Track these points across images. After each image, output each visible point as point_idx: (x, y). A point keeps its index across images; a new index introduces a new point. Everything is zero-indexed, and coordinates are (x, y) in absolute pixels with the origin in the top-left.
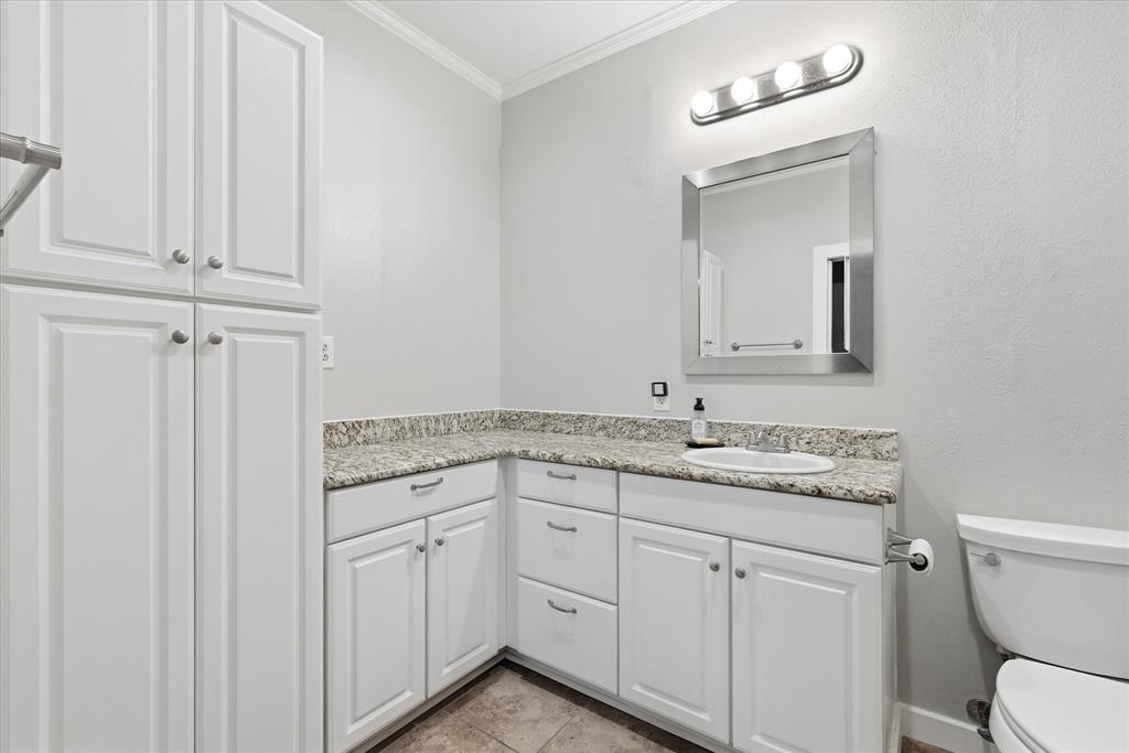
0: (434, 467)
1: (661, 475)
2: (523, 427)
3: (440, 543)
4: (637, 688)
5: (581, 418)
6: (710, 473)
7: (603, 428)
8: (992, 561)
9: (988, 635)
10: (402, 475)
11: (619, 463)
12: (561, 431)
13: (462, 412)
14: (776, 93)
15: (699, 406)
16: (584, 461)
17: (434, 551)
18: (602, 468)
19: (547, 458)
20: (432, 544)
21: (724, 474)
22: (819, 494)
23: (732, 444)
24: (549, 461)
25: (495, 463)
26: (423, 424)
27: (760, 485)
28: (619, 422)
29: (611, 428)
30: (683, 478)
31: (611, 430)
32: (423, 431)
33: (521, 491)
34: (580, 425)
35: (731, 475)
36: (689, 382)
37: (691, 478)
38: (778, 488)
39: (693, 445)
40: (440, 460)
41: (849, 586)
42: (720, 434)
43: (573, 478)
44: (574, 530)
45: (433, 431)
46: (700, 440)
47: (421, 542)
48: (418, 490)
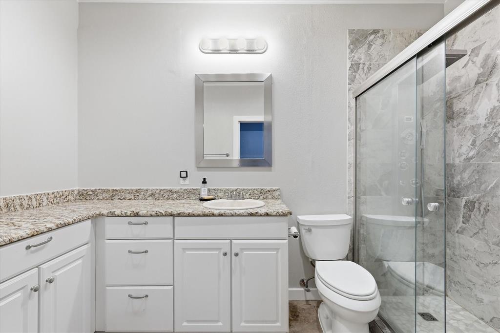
0: (45, 230)
1: (199, 216)
2: (97, 198)
3: (51, 281)
4: (185, 324)
5: (137, 191)
6: (222, 212)
7: (152, 195)
8: (310, 231)
9: (306, 255)
10: (19, 240)
11: (175, 213)
12: (125, 199)
13: (50, 192)
14: (236, 49)
15: (204, 182)
16: (153, 213)
17: (46, 287)
18: (165, 216)
19: (129, 213)
20: (43, 283)
21: (229, 212)
22: (267, 215)
23: (219, 198)
24: (130, 216)
25: (89, 222)
26: (18, 202)
27: (245, 214)
28: (162, 192)
29: (156, 195)
30: (209, 216)
31: (157, 196)
32: (17, 207)
33: (108, 236)
34: (138, 194)
35: (232, 212)
36: (198, 171)
37: (213, 215)
38: (251, 215)
39: (202, 200)
40: (49, 225)
41: (277, 250)
42: (214, 194)
43: (146, 223)
44: (146, 252)
45: (26, 206)
46: (206, 197)
47: (35, 285)
48: (32, 249)
